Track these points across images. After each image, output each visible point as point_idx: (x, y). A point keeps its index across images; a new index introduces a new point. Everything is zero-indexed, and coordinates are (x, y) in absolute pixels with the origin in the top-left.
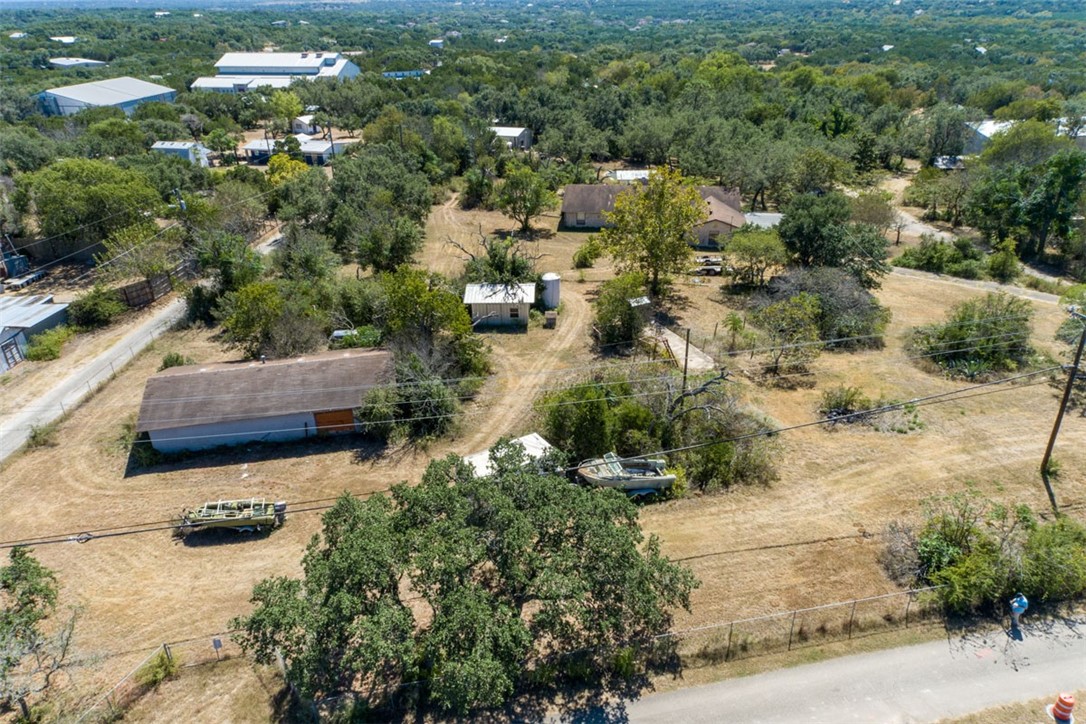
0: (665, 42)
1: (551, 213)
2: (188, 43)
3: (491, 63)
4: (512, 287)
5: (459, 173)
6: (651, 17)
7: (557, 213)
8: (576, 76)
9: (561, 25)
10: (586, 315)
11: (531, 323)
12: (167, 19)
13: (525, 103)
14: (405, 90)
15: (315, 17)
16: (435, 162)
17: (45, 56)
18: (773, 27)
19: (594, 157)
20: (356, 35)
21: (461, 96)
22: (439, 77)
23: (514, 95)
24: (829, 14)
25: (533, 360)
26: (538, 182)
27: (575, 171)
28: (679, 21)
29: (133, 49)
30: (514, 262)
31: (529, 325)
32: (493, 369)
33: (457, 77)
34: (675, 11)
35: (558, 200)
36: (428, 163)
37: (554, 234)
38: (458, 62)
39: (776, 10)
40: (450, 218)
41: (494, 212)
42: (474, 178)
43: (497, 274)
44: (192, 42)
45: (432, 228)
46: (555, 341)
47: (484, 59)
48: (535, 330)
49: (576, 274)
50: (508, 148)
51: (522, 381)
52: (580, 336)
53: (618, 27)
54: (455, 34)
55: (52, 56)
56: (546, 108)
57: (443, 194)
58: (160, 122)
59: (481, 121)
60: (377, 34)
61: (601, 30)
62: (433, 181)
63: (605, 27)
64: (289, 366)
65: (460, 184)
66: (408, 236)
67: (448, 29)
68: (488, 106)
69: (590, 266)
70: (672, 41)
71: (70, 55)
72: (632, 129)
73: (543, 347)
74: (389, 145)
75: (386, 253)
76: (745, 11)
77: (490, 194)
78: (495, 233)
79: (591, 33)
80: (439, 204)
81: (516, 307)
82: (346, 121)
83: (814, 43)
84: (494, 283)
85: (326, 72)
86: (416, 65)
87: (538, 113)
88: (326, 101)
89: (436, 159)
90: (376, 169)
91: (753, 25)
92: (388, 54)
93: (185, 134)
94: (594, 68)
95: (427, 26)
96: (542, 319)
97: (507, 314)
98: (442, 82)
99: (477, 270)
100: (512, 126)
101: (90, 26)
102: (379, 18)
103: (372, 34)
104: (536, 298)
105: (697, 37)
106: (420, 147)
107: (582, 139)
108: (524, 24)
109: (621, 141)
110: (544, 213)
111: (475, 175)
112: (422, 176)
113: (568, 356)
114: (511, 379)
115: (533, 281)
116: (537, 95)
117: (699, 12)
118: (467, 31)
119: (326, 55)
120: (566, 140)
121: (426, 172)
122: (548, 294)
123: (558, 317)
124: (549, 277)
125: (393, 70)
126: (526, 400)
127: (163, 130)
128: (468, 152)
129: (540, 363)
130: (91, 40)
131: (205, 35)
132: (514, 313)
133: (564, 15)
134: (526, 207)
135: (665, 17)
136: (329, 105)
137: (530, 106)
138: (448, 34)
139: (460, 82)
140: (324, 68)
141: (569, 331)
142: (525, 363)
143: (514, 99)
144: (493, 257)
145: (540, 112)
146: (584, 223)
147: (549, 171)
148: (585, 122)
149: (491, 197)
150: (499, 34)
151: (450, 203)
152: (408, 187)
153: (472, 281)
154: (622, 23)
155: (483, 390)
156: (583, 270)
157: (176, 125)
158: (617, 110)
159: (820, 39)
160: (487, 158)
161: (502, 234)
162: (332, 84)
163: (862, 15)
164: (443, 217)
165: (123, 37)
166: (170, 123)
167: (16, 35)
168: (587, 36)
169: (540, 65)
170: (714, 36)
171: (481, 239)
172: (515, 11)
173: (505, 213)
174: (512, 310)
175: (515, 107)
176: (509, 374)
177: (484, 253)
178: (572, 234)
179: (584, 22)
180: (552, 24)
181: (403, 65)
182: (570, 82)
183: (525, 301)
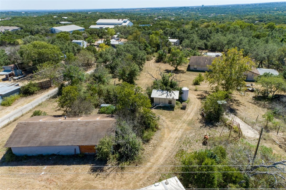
0: (219, 19)
1: (185, 65)
2: (93, 19)
3: (169, 23)
4: (170, 92)
5: (156, 52)
6: (215, 14)
7: (187, 65)
8: (194, 27)
9: (190, 15)
10: (198, 105)
11: (176, 106)
12: (90, 14)
13: (179, 32)
14: (144, 29)
15: (126, 14)
16: (149, 48)
17: (59, 21)
18: (253, 16)
19: (200, 48)
20: (134, 17)
21: (160, 30)
22: (154, 26)
23: (175, 30)
24: (270, 12)
25: (176, 124)
26: (182, 54)
27: (194, 52)
28: (223, 14)
29: (80, 20)
30: (171, 82)
31: (176, 107)
32: (159, 127)
33: (159, 26)
34: (222, 12)
35: (187, 61)
36: (147, 48)
37: (185, 72)
38: (160, 22)
39: (252, 12)
40: (152, 65)
41: (166, 64)
42: (160, 53)
43: (165, 87)
44: (94, 18)
45: (145, 68)
46: (186, 116)
47: (168, 22)
48: (178, 110)
49: (194, 87)
50: (172, 45)
51: (171, 134)
52: (196, 114)
53: (205, 16)
54: (160, 17)
55: (61, 21)
56: (185, 34)
57: (151, 58)
58: (76, 35)
59: (165, 37)
60: (140, 17)
61: (200, 17)
62: (148, 53)
63: (202, 16)
64: (73, 122)
65: (156, 55)
66: (135, 70)
67: (159, 16)
68: (167, 33)
69: (199, 85)
70: (221, 19)
71: (65, 21)
72: (213, 40)
73: (180, 118)
74: (135, 42)
75: (127, 76)
76: (243, 12)
77: (165, 58)
78: (165, 71)
79: (197, 17)
80: (149, 60)
81: (171, 100)
82: (127, 37)
83: (267, 19)
84: (163, 90)
85: (124, 24)
86: (148, 23)
87: (182, 35)
88: (122, 31)
89: (150, 47)
90: (129, 48)
91: (246, 15)
92: (142, 21)
93: (82, 39)
94: (199, 25)
95: (153, 15)
96: (181, 105)
97: (167, 102)
98: (155, 27)
99: (157, 84)
100: (174, 39)
101: (71, 15)
102: (142, 14)
103: (139, 17)
104: (179, 97)
105: (229, 18)
106: (145, 43)
107: (196, 43)
108: (179, 15)
109: (209, 44)
110: (183, 65)
111: (161, 52)
112: (144, 51)
113: (191, 123)
114: (166, 134)
115: (178, 90)
116: (182, 30)
117: (229, 12)
118: (164, 17)
119: (124, 20)
120: (191, 43)
121: (146, 50)
122: (184, 96)
123: (187, 105)
124: (185, 89)
125: (142, 24)
126: (172, 145)
127: (77, 37)
128: (160, 45)
129: (179, 126)
130: (71, 18)
131: (97, 17)
132: (170, 102)
133: (190, 13)
134: (177, 63)
135: (219, 14)
136: (123, 32)
137: (180, 33)
138: (159, 17)
139: (160, 27)
140: (124, 23)
141: (191, 111)
142: (173, 125)
143: (175, 31)
144: (164, 80)
145: (183, 35)
146: (196, 69)
147: (185, 51)
148: (197, 38)
149: (166, 59)
150: (172, 18)
151: (152, 60)
152: (138, 55)
153: (155, 88)
154: (207, 15)
155: (154, 137)
156: (196, 86)
157: (81, 36)
158: (208, 34)
159: (268, 18)
160: (165, 47)
161: (168, 71)
162: (125, 27)
163: (281, 12)
164: (150, 65)
165: (78, 17)
166: (79, 36)
167: (55, 17)
168: (196, 18)
169: (183, 24)
170: (234, 18)
171: (160, 73)
172: (177, 12)
173: (169, 64)
174: (169, 101)
175: (175, 33)
176: (166, 130)
177: (160, 78)
178: (192, 72)
179: (196, 15)
180: (187, 15)
181: (145, 23)
182: (192, 28)
183: (175, 98)
